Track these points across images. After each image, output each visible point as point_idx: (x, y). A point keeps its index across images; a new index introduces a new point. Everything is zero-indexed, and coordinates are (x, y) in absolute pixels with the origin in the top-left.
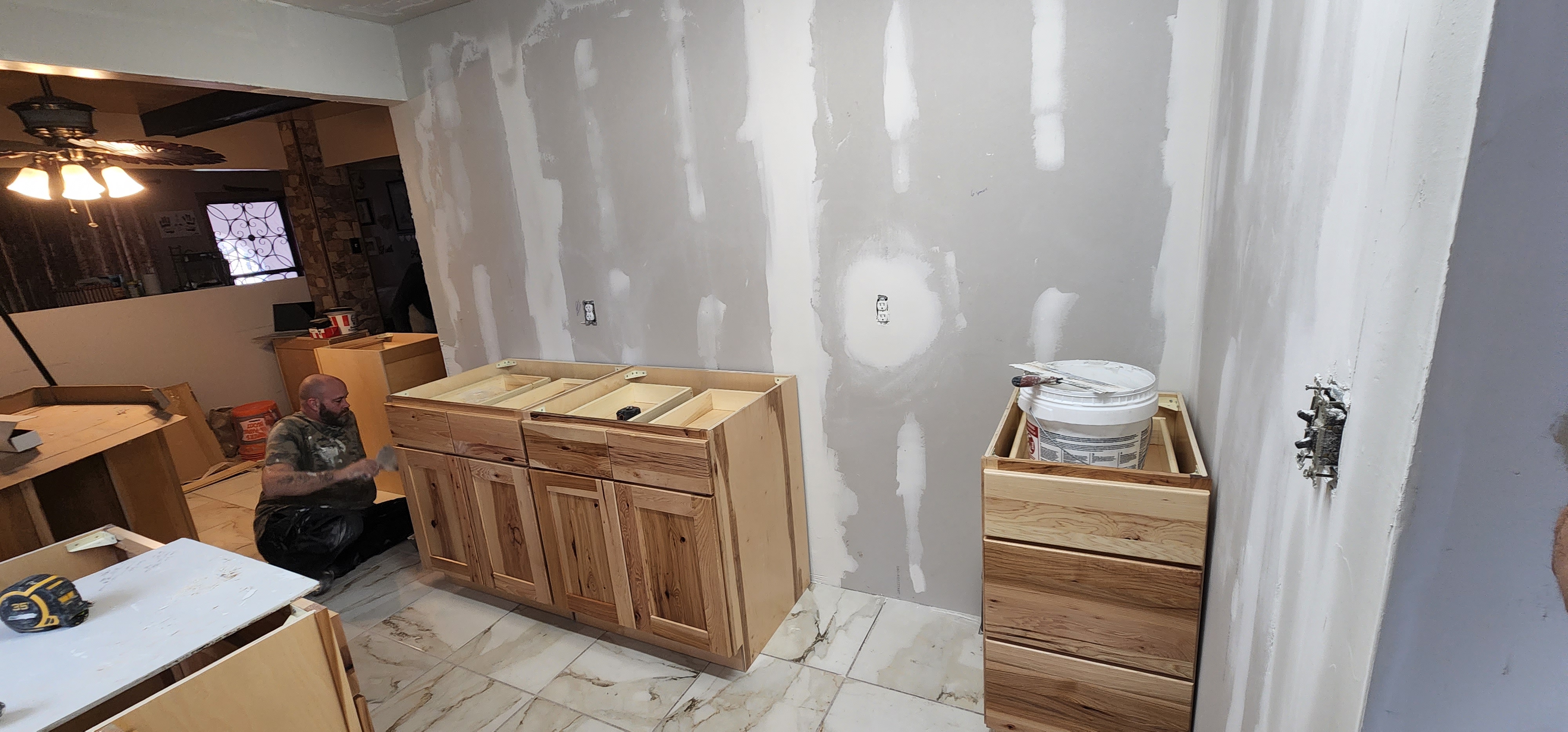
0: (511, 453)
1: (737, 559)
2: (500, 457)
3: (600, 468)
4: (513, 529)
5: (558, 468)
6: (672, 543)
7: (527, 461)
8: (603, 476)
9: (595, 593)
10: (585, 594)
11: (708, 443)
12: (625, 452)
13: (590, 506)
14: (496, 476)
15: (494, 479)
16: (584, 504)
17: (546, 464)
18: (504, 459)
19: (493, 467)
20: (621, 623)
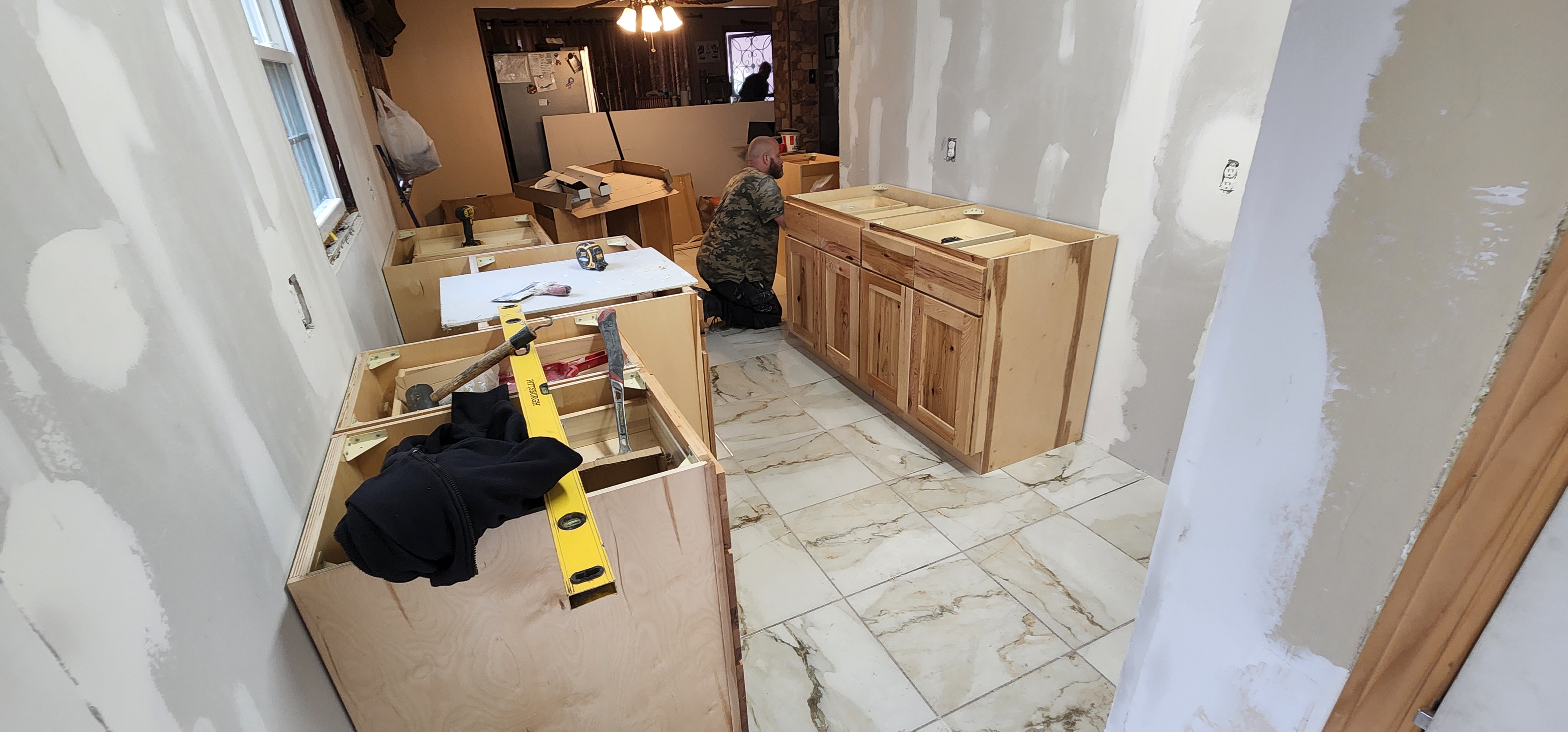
0: (852, 254)
1: (994, 379)
2: (845, 255)
3: (906, 276)
4: (844, 314)
5: (879, 271)
6: (944, 349)
7: (861, 262)
8: (907, 284)
9: (886, 377)
10: (880, 376)
11: (986, 271)
12: (925, 267)
13: (895, 305)
14: (840, 269)
15: (839, 272)
16: (891, 303)
17: (873, 267)
18: (847, 257)
19: (839, 262)
20: (898, 405)
